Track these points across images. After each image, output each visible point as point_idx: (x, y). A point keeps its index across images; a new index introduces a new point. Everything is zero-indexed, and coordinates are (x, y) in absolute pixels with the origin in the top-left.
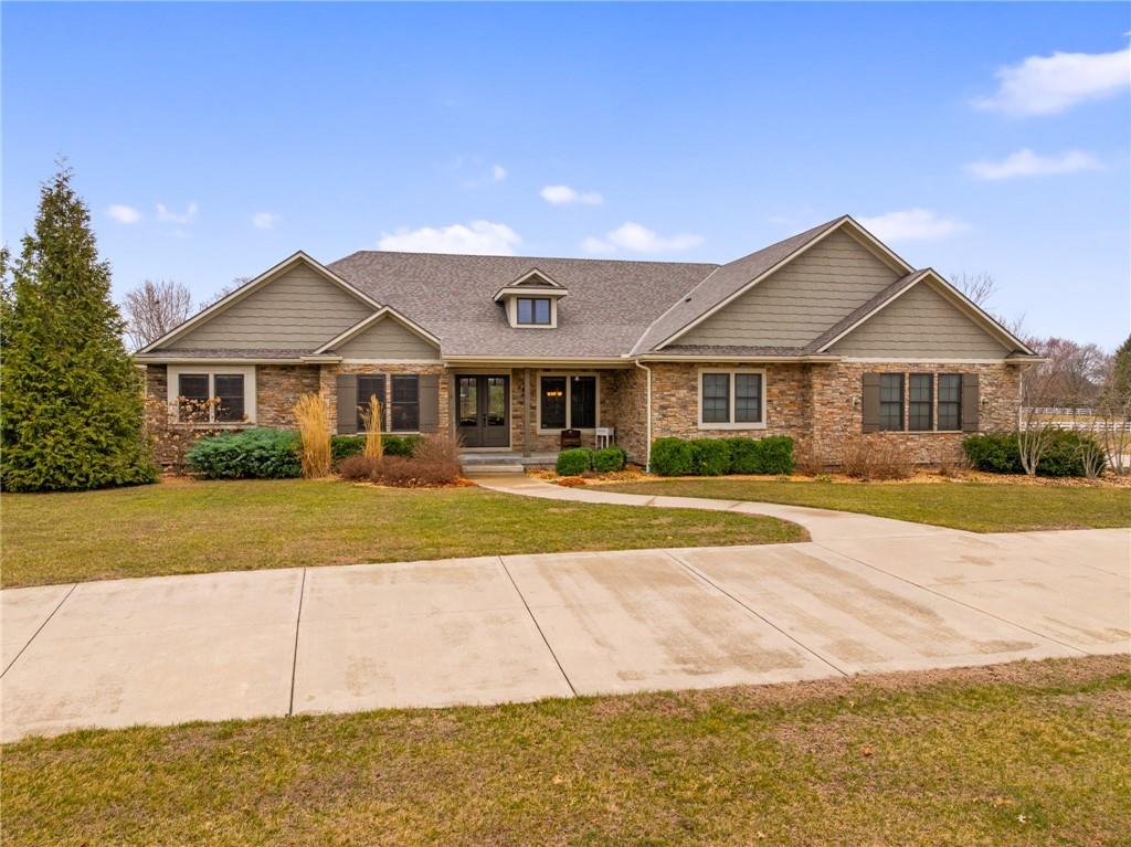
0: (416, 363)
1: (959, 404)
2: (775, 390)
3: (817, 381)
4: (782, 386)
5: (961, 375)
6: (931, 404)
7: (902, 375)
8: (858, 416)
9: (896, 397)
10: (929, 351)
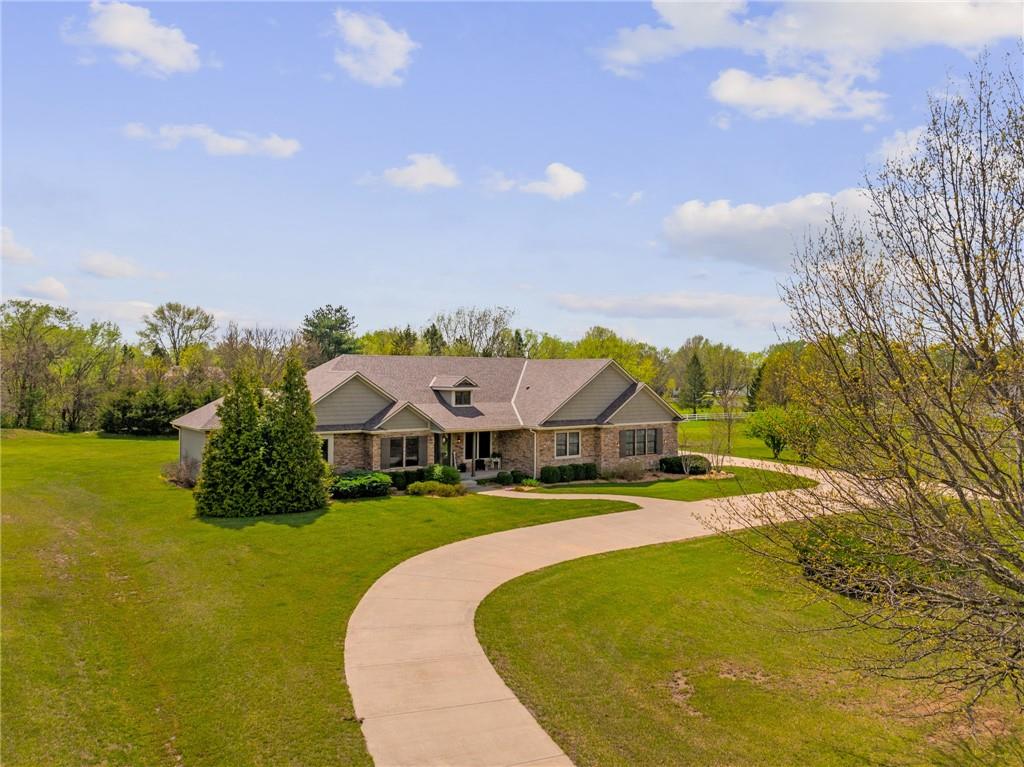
0: (417, 431)
1: (655, 442)
2: (584, 439)
3: (603, 435)
4: (587, 437)
5: (656, 430)
6: (645, 442)
7: (634, 431)
8: (618, 450)
9: (631, 440)
10: (644, 420)
